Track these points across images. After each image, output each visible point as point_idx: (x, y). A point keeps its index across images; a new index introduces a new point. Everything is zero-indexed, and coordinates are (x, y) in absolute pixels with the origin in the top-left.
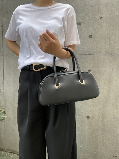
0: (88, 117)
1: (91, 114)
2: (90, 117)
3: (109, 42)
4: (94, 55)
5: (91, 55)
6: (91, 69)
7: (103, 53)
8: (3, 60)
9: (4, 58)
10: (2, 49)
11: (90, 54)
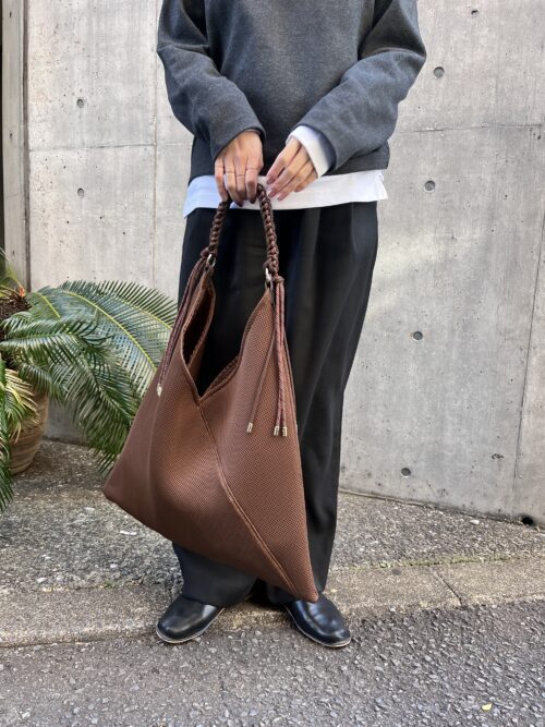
0: (418, 335)
1: (429, 323)
2: (424, 334)
3: (496, 87)
4: (447, 132)
5: (436, 133)
6: (433, 179)
7: (474, 125)
8: (153, 159)
9: (158, 153)
10: (151, 124)
11: (436, 130)
